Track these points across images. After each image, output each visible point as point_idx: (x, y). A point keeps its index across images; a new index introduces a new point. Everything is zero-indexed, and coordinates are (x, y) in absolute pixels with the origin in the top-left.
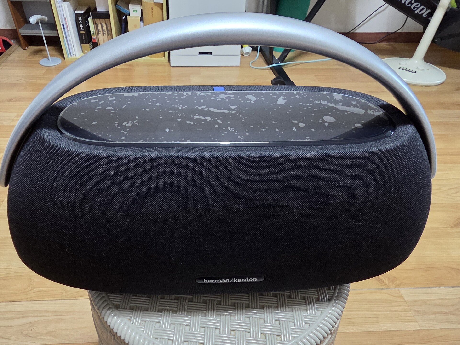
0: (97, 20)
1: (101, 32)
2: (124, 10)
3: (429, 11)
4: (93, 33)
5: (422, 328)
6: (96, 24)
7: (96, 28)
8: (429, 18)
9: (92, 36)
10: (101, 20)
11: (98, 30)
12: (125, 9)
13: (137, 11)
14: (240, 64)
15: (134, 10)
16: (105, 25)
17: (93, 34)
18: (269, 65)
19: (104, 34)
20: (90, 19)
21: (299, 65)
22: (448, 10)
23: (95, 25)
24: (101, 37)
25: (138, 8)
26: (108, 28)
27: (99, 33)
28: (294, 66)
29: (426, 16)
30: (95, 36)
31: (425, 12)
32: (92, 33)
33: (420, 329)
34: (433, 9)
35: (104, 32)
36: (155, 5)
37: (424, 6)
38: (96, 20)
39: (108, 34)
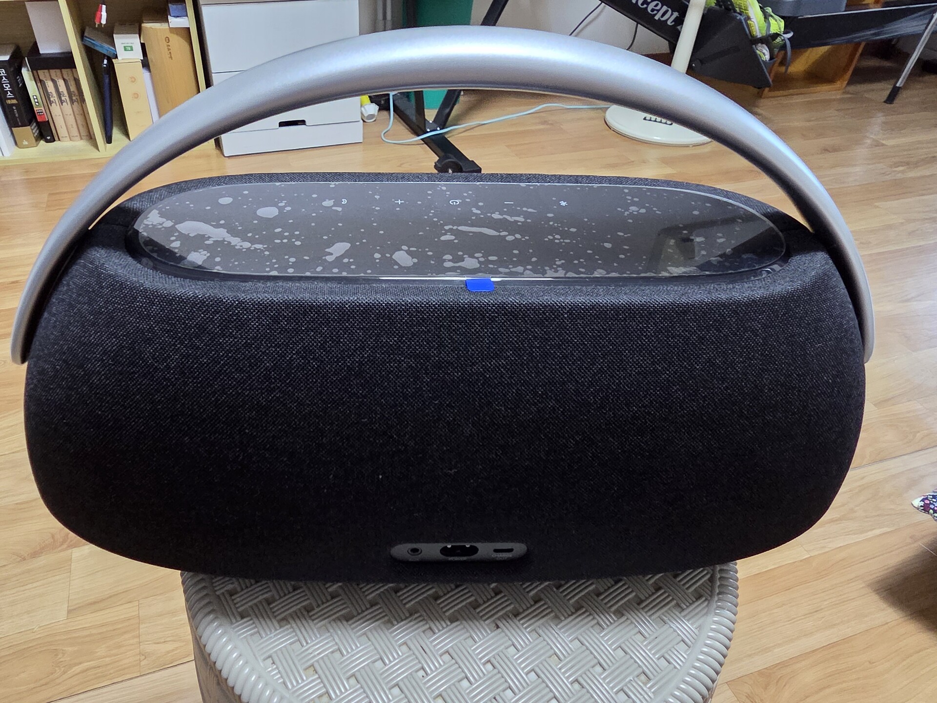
0: (42, 74)
1: (54, 97)
2: (102, 47)
3: (676, 14)
4: (38, 102)
5: (812, 554)
6: (41, 81)
7: (41, 90)
8: (679, 27)
9: (35, 109)
10: (53, 72)
11: (47, 95)
12: (106, 46)
13: (131, 47)
14: (364, 138)
15: (125, 45)
16: (63, 81)
17: (37, 104)
18: (418, 135)
19: (62, 102)
20: (26, 73)
21: (472, 130)
22: (706, 12)
23: (39, 84)
24: (55, 109)
25: (134, 41)
26: (71, 88)
27: (50, 101)
28: (464, 131)
29: (673, 23)
30: (43, 108)
31: (670, 17)
32: (35, 102)
33: (809, 556)
34: (682, 11)
35: (63, 98)
36: (173, 33)
37: (668, 7)
38: (40, 72)
39: (72, 102)
